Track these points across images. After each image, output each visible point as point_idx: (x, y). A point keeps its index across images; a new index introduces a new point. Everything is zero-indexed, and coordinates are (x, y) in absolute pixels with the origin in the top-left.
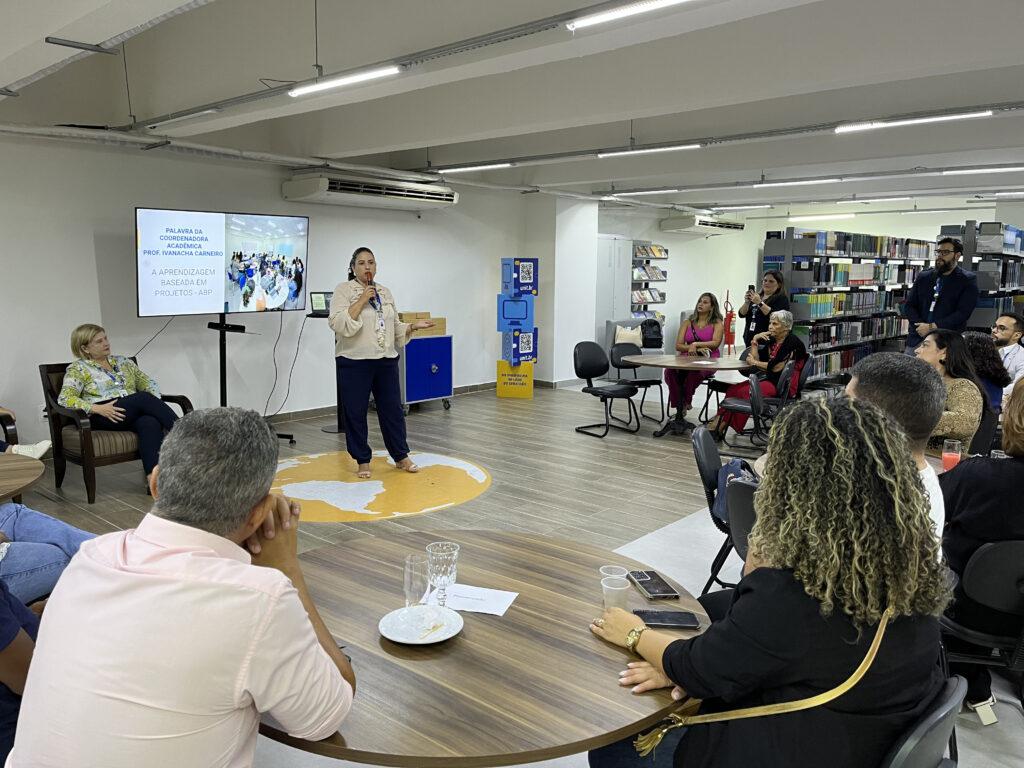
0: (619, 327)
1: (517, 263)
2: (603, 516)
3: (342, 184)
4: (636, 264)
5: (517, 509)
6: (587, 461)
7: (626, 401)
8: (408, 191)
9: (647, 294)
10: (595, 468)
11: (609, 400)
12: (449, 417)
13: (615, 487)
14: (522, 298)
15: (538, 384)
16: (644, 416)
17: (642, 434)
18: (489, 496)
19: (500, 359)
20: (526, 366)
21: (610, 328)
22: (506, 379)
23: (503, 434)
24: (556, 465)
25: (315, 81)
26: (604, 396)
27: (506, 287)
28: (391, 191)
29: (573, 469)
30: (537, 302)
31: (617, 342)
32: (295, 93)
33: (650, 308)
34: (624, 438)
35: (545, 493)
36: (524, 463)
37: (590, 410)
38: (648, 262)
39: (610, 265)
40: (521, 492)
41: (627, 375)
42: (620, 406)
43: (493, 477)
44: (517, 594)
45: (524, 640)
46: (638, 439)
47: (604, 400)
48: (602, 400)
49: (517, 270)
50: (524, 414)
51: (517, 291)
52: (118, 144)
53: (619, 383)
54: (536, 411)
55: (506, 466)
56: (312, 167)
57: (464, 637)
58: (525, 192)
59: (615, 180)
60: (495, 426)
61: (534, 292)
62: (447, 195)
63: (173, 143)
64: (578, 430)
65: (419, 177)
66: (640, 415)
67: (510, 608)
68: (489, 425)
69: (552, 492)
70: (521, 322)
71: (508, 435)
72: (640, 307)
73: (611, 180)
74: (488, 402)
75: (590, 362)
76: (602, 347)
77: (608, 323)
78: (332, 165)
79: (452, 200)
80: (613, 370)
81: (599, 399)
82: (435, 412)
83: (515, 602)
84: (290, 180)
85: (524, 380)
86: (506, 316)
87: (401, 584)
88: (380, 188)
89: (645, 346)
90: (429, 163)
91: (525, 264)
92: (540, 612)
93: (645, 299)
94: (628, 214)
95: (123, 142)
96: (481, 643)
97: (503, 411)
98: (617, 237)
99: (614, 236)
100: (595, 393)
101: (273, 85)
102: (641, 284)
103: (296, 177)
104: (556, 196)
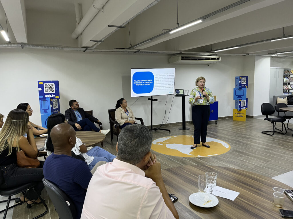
0: (278, 98)
1: (241, 78)
2: (272, 163)
3: (185, 58)
4: (285, 76)
5: (240, 158)
6: (266, 143)
7: (281, 123)
8: (205, 58)
9: (289, 86)
10: (269, 146)
11: (275, 123)
12: (217, 126)
13: (277, 153)
14: (242, 89)
15: (248, 117)
16: (288, 129)
17: (288, 135)
18: (230, 153)
19: (234, 108)
20: (243, 111)
21: (275, 98)
22: (236, 115)
23: (235, 133)
24: (254, 144)
25: (177, 28)
26: (273, 121)
27: (237, 86)
28: (200, 59)
29: (260, 146)
30: (247, 90)
31: (278, 103)
32: (171, 32)
33: (290, 91)
34: (280, 136)
35: (250, 153)
36: (242, 143)
37: (268, 126)
38: (289, 76)
39: (275, 77)
40: (241, 153)
41: (282, 114)
42: (279, 125)
43: (231, 147)
44: (239, 193)
45: (242, 212)
46: (286, 137)
47: (273, 122)
48: (272, 123)
49: (240, 80)
50: (243, 126)
51: (240, 87)
52: (127, 53)
53: (279, 117)
54: (246, 126)
55: (236, 143)
56: (177, 54)
57: (219, 207)
58: (244, 55)
59: (276, 49)
60: (232, 130)
61: (247, 87)
62: (217, 58)
63: (140, 51)
64: (263, 133)
65: (208, 54)
66: (287, 128)
67: (237, 198)
68: (230, 129)
69: (252, 153)
70: (242, 96)
71: (237, 133)
72: (286, 91)
73: (275, 49)
74: (230, 122)
75: (267, 109)
76: (272, 104)
77: (274, 97)
78: (182, 52)
79: (219, 60)
80: (276, 113)
81: (271, 122)
82: (212, 125)
83: (239, 196)
84: (171, 58)
85: (242, 115)
86: (236, 95)
87: (197, 183)
88: (197, 58)
89: (288, 104)
90: (212, 49)
91: (243, 78)
92: (248, 202)
93: (289, 88)
94: (282, 60)
95: (129, 52)
96: (225, 210)
97: (235, 125)
98: (278, 68)
99: (276, 68)
100: (269, 120)
101: (166, 31)
102: (287, 83)
103: (172, 57)
104: (255, 56)
